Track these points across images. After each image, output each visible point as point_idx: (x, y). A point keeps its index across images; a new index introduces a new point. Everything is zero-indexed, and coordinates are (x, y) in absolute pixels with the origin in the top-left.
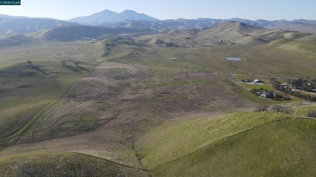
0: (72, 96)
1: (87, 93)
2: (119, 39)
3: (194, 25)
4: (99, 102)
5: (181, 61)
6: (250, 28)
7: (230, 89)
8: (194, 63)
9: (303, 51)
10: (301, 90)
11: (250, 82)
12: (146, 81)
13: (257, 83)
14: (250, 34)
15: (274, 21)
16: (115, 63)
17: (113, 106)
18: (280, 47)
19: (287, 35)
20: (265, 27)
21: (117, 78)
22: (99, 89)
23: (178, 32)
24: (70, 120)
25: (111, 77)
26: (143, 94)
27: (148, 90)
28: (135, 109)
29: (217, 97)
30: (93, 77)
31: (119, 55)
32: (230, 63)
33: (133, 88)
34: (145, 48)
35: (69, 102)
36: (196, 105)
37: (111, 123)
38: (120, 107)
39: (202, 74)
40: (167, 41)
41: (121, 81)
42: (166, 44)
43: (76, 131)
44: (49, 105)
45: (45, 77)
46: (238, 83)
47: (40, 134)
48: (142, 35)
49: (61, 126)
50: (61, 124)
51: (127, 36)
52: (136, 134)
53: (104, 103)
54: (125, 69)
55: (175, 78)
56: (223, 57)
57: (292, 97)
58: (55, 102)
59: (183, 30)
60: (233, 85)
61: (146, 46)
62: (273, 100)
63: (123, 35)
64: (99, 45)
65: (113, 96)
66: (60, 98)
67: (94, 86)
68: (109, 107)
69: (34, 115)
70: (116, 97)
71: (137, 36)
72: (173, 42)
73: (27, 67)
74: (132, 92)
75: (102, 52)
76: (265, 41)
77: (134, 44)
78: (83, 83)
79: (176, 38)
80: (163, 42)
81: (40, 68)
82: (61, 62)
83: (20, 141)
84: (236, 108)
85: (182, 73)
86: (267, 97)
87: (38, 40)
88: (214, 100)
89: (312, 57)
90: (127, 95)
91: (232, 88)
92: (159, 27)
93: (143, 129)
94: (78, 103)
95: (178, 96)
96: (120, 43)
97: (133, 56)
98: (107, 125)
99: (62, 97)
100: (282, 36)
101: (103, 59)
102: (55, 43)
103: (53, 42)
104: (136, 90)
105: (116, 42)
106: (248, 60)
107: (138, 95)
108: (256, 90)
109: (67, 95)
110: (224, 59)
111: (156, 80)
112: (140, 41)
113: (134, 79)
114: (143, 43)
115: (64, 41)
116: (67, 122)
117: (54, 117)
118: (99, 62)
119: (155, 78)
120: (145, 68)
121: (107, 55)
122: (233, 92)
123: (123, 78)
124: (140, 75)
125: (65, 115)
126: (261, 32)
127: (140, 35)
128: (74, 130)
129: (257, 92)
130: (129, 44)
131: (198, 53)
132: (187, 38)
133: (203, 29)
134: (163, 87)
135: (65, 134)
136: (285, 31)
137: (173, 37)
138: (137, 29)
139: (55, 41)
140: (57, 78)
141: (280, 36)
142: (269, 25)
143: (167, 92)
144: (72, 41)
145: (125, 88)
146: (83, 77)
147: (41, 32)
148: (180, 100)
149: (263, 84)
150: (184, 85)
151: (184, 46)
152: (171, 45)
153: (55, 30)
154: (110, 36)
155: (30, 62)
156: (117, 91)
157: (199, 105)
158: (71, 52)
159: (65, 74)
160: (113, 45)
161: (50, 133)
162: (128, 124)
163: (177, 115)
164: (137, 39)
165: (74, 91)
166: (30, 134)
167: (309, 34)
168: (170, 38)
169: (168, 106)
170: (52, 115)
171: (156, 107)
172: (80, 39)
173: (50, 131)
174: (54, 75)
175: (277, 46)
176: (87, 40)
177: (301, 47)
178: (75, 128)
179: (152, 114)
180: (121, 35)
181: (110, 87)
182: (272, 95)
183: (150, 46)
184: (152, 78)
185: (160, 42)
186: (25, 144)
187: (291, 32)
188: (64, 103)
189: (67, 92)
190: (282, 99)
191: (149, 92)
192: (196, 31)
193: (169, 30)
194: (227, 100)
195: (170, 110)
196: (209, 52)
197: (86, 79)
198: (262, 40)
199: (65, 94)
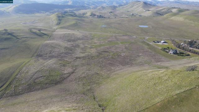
0: (40, 56)
1: (50, 53)
2: (66, 12)
3: (113, 3)
4: (60, 60)
5: (109, 28)
6: (149, 6)
7: (147, 48)
8: (118, 29)
9: (187, 21)
10: (193, 48)
11: (158, 42)
12: (89, 43)
13: (164, 43)
14: (150, 9)
15: (162, 1)
16: (65, 30)
17: (71, 62)
18: (171, 18)
19: (174, 11)
20: (157, 5)
21: (69, 41)
22: (59, 50)
23: (103, 8)
24: (41, 75)
25: (65, 40)
26: (90, 52)
27: (92, 49)
28: (87, 65)
29: (140, 54)
30: (52, 40)
31: (68, 24)
32: (142, 29)
33: (82, 48)
34: (83, 19)
35: (39, 60)
36: (128, 60)
37: (72, 76)
38: (76, 64)
39: (126, 37)
40: (97, 14)
41: (72, 43)
42: (97, 16)
43: (48, 84)
44: (24, 63)
45: (18, 41)
46: (151, 43)
47: (20, 88)
48: (80, 10)
49: (36, 81)
50: (36, 79)
51: (70, 10)
52: (93, 86)
53: (64, 60)
54: (73, 34)
55: (109, 40)
56: (136, 25)
57: (190, 53)
58: (28, 60)
59: (107, 6)
60: (148, 45)
61: (84, 17)
62: (178, 55)
63: (68, 10)
64: (53, 17)
65: (69, 54)
66: (31, 57)
67: (55, 48)
68: (68, 63)
69: (14, 72)
70: (72, 55)
71: (77, 10)
72: (102, 15)
73: (4, 34)
74: (82, 51)
75: (55, 22)
76: (160, 14)
77: (76, 16)
78: (47, 45)
79: (103, 12)
80: (95, 15)
81: (14, 34)
82: (29, 30)
83: (5, 95)
84: (156, 62)
85: (112, 36)
86: (174, 53)
87: (9, 13)
88: (139, 56)
89: (193, 25)
90: (78, 53)
91: (148, 47)
92: (90, 4)
93: (97, 82)
94: (45, 61)
95: (114, 53)
96: (67, 16)
97: (77, 25)
98: (70, 78)
99: (32, 56)
100: (171, 11)
101: (57, 27)
102: (21, 15)
103: (20, 15)
104: (84, 50)
105: (65, 14)
106: (153, 27)
107: (86, 54)
108: (164, 49)
109: (36, 54)
110: (137, 26)
111: (96, 42)
112: (80, 14)
113: (81, 41)
114: (81, 15)
115: (28, 14)
116: (40, 77)
117: (30, 74)
118: (54, 29)
119: (95, 41)
120: (87, 33)
121: (59, 24)
122: (150, 50)
123: (74, 41)
124: (84, 38)
125: (37, 71)
126: (156, 9)
127: (79, 10)
128: (46, 84)
129: (166, 50)
130: (73, 16)
131: (120, 22)
132: (110, 12)
133: (119, 6)
134: (102, 47)
135: (39, 87)
136: (172, 8)
137: (101, 11)
138: (76, 5)
139: (21, 14)
140: (27, 41)
141: (169, 11)
142: (159, 3)
143: (106, 51)
144: (33, 14)
145: (76, 48)
146: (46, 40)
147: (11, 7)
148: (116, 57)
149: (167, 44)
150: (116, 46)
151: (109, 18)
152: (100, 17)
153: (20, 6)
154: (58, 10)
155: (5, 30)
156: (71, 51)
157: (130, 60)
158: (33, 22)
159: (32, 38)
160: (63, 17)
161: (28, 87)
162: (85, 77)
163: (118, 69)
164: (77, 13)
165: (41, 51)
166: (12, 88)
167: (188, 10)
168: (100, 12)
169: (109, 62)
170: (27, 72)
171: (101, 62)
172: (38, 12)
173: (28, 85)
174: (24, 39)
175: (169, 18)
176: (44, 13)
177: (186, 18)
178: (46, 82)
179: (100, 68)
180: (66, 10)
181: (66, 48)
182: (177, 52)
183: (87, 17)
184: (93, 40)
185: (93, 15)
186: (9, 98)
187: (176, 8)
188: (35, 61)
189: (36, 52)
190: (184, 55)
191: (93, 51)
192: (115, 7)
193: (97, 6)
194: (148, 56)
195: (112, 65)
196: (127, 22)
197: (48, 42)
198: (159, 14)
199: (34, 54)
